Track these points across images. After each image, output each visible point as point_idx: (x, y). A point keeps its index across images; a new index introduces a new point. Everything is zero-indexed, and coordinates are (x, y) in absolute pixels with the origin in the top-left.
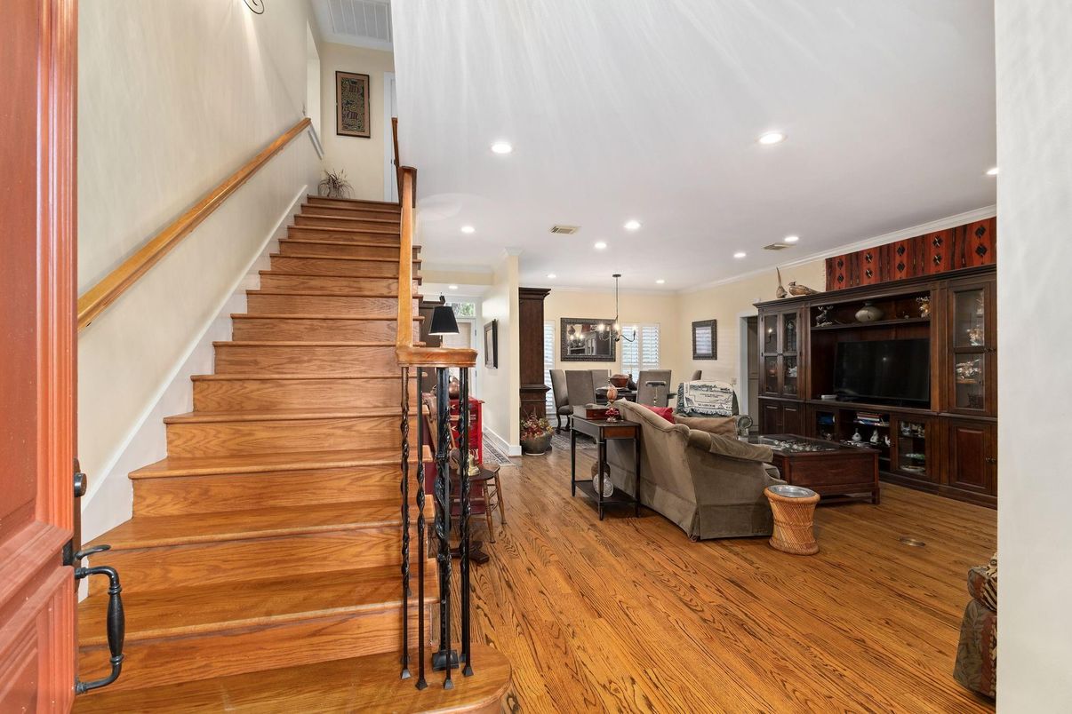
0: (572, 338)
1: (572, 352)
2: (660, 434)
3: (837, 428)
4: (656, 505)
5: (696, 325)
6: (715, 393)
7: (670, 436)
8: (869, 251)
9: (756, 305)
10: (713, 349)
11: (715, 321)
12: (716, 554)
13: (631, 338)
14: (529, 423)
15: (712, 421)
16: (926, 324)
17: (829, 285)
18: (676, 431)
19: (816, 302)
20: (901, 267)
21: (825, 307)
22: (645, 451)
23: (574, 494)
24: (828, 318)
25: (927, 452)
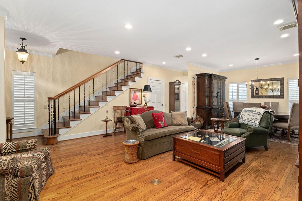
6: (253, 115)
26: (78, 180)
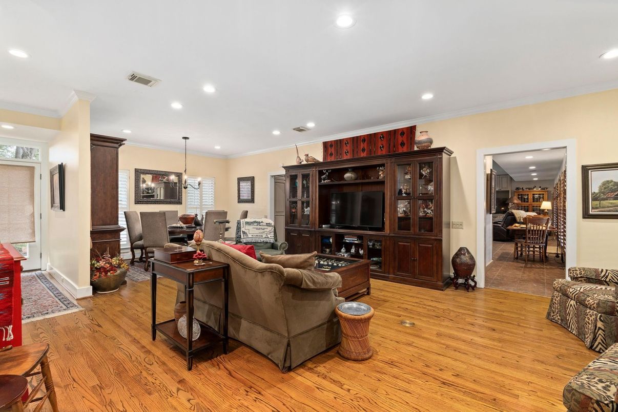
0: (144, 186)
1: (144, 197)
2: (251, 274)
3: (333, 246)
4: (242, 337)
5: (240, 180)
6: (263, 227)
7: (264, 276)
8: (347, 139)
9: (284, 167)
10: (252, 196)
11: (253, 177)
12: (309, 383)
13: (197, 187)
14: (102, 263)
15: (298, 258)
16: (382, 183)
17: (324, 158)
18: (271, 271)
19: (322, 167)
20: (363, 150)
21: (327, 170)
22: (233, 289)
23: (154, 338)
24: (329, 177)
25: (383, 256)
26: (495, 400)
